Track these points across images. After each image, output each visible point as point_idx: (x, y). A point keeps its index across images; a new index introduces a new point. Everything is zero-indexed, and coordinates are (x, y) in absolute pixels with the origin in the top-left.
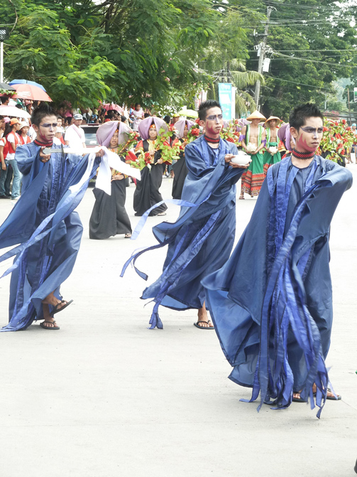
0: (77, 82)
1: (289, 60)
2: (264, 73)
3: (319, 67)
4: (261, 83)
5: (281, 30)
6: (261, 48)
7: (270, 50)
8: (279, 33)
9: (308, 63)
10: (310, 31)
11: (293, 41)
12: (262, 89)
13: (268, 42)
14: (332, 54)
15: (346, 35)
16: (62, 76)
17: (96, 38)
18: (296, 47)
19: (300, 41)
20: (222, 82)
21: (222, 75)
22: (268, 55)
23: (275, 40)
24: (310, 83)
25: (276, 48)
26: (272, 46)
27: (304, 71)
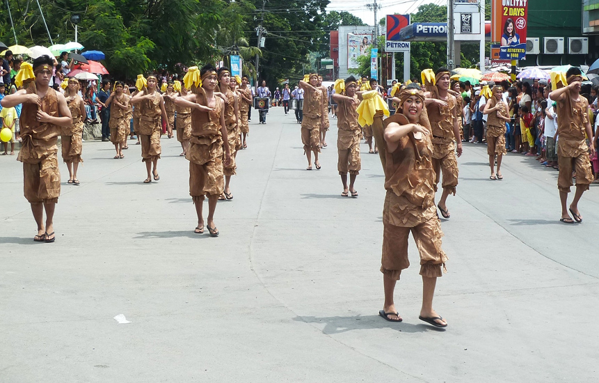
0: (128, 56)
1: (278, 39)
2: (261, 48)
3: (297, 43)
4: (259, 56)
5: (273, 16)
6: (259, 29)
7: (265, 31)
8: (271, 18)
9: (291, 41)
10: (292, 17)
11: (280, 25)
12: (261, 59)
13: (264, 25)
14: (307, 33)
15: (315, 20)
16: (117, 51)
17: (141, 23)
18: (282, 29)
19: (285, 25)
20: (233, 55)
21: (233, 49)
22: (264, 35)
23: (269, 23)
24: (292, 56)
25: (269, 29)
26: (266, 28)
27: (288, 46)
